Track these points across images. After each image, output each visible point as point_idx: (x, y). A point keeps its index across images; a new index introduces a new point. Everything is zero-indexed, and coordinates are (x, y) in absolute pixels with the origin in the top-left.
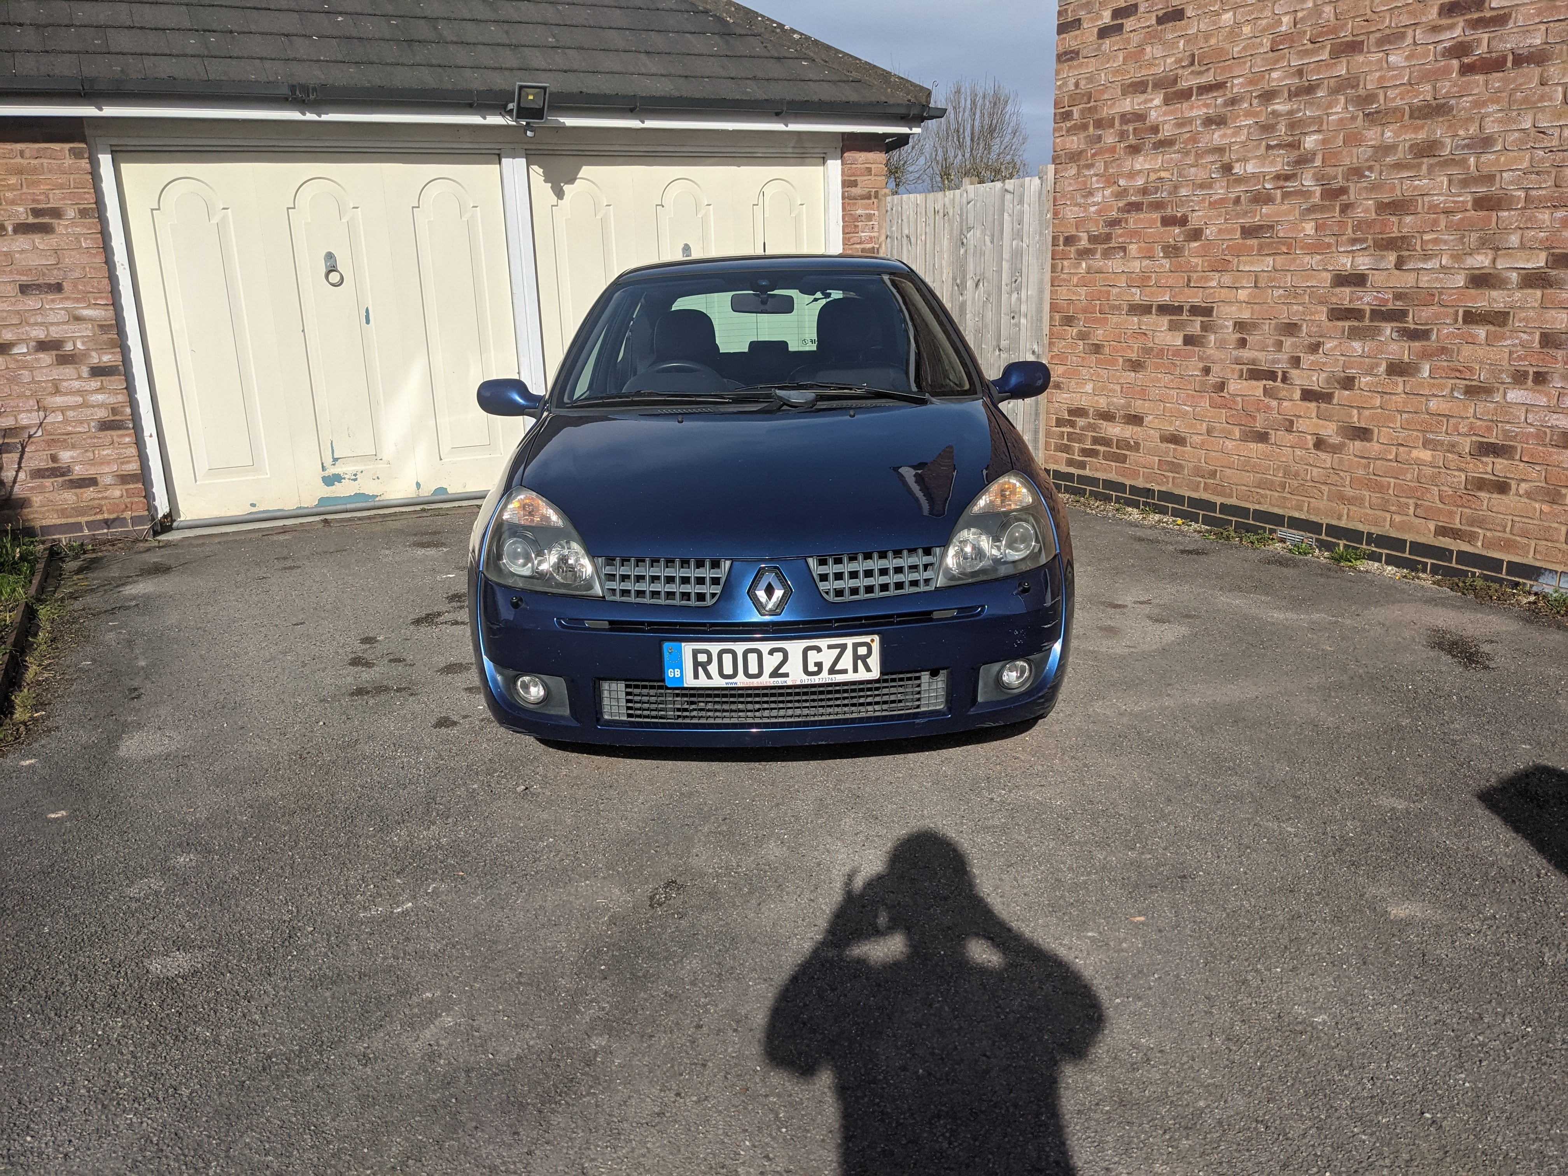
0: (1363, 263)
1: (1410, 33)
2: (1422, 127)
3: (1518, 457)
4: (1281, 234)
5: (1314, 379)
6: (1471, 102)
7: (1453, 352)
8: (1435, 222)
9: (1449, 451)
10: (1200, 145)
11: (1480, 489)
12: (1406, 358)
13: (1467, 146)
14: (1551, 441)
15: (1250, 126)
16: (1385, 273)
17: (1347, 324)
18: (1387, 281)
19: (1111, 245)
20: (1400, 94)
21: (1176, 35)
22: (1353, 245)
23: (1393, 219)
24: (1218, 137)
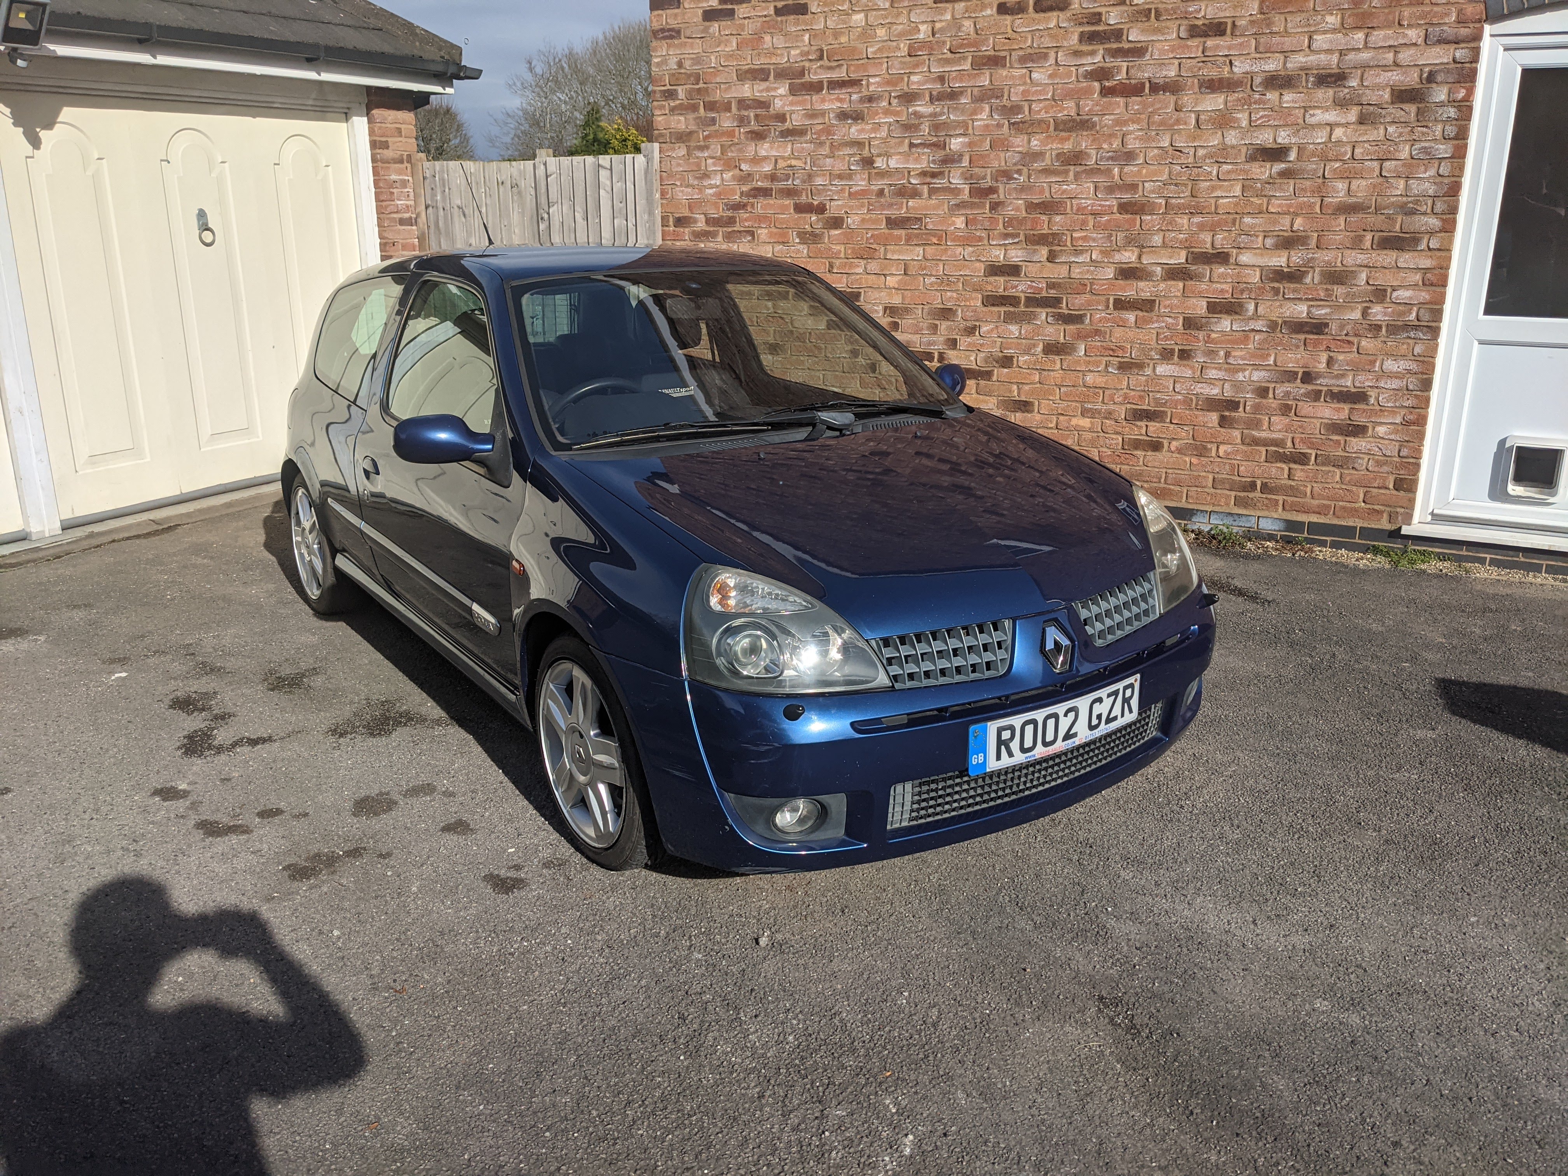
0: (1016, 255)
1: (1052, 55)
2: (1068, 139)
3: (1168, 420)
4: (930, 227)
5: (972, 358)
6: (1112, 120)
7: (1106, 333)
8: (1084, 223)
9: (1106, 418)
10: (835, 137)
11: (1136, 448)
12: (1062, 340)
13: (1111, 158)
14: (1196, 405)
15: (890, 124)
16: (1039, 265)
17: (1002, 309)
18: (1041, 272)
19: (735, 229)
20: (1045, 107)
21: (799, 28)
22: (1005, 239)
23: (1044, 217)
24: (854, 131)
